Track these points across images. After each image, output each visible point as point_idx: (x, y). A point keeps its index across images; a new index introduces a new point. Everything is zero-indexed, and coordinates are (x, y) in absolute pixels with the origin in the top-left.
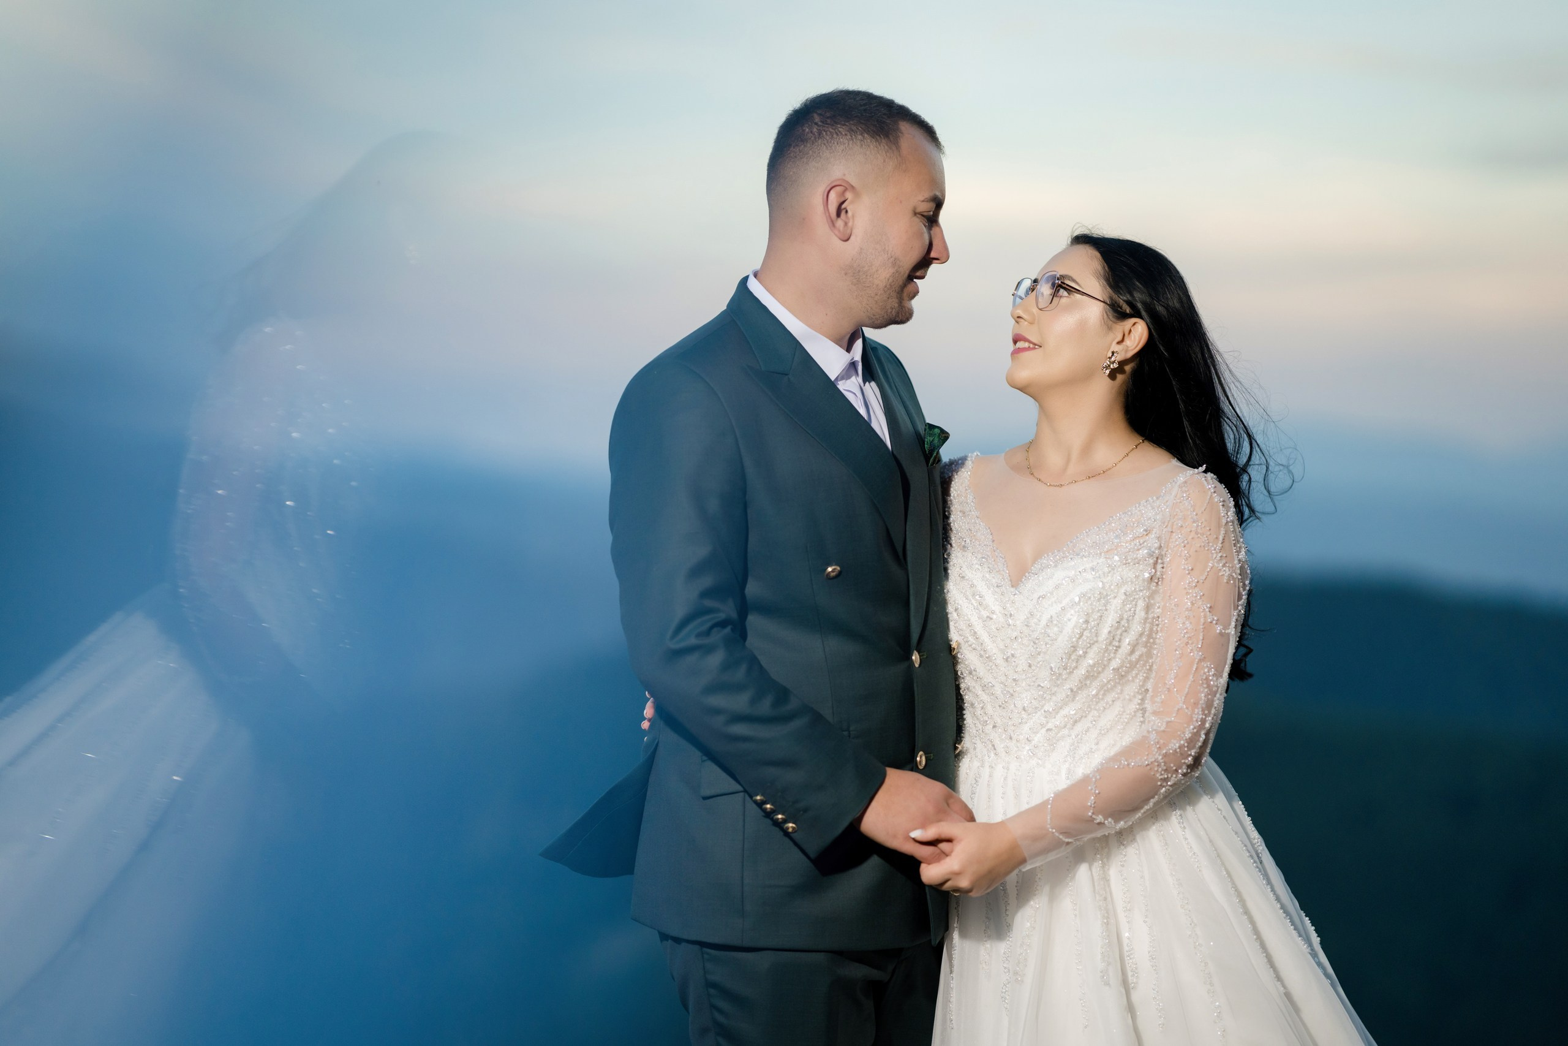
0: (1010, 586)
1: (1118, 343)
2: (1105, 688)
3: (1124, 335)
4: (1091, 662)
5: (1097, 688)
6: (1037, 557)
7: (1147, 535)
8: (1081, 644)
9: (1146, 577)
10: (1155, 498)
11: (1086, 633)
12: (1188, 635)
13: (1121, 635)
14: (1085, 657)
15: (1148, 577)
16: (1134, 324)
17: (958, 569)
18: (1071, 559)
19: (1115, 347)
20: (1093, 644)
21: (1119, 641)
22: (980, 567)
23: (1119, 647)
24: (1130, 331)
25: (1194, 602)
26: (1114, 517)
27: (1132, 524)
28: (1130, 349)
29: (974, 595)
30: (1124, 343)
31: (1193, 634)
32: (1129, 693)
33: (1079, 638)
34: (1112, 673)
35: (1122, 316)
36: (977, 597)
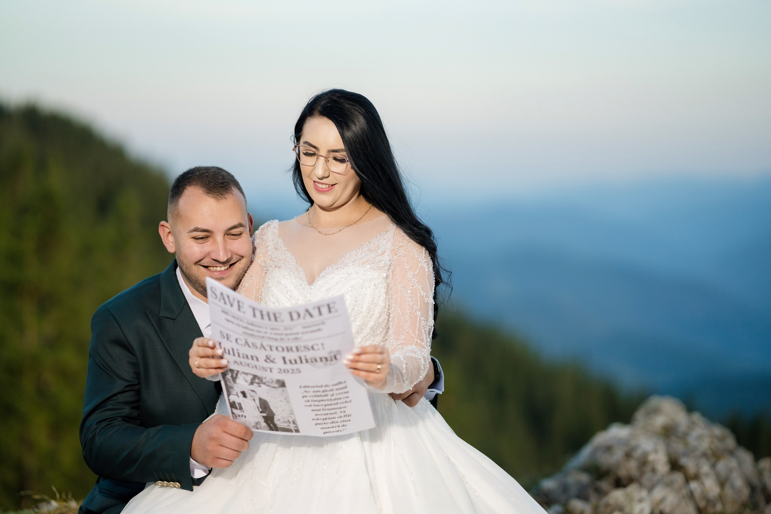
0: (308, 285)
2: (366, 338)
4: (359, 323)
5: (361, 338)
6: (323, 269)
7: (383, 254)
8: (353, 314)
9: (384, 276)
10: (384, 233)
11: (356, 308)
12: (413, 303)
13: (374, 308)
14: (355, 321)
15: (386, 276)
17: (277, 279)
18: (343, 268)
20: (360, 313)
21: (373, 312)
22: (289, 277)
23: (373, 314)
25: (413, 285)
26: (364, 245)
27: (374, 249)
29: (287, 292)
31: (415, 302)
32: (378, 341)
33: (352, 311)
34: (369, 330)
36: (289, 293)
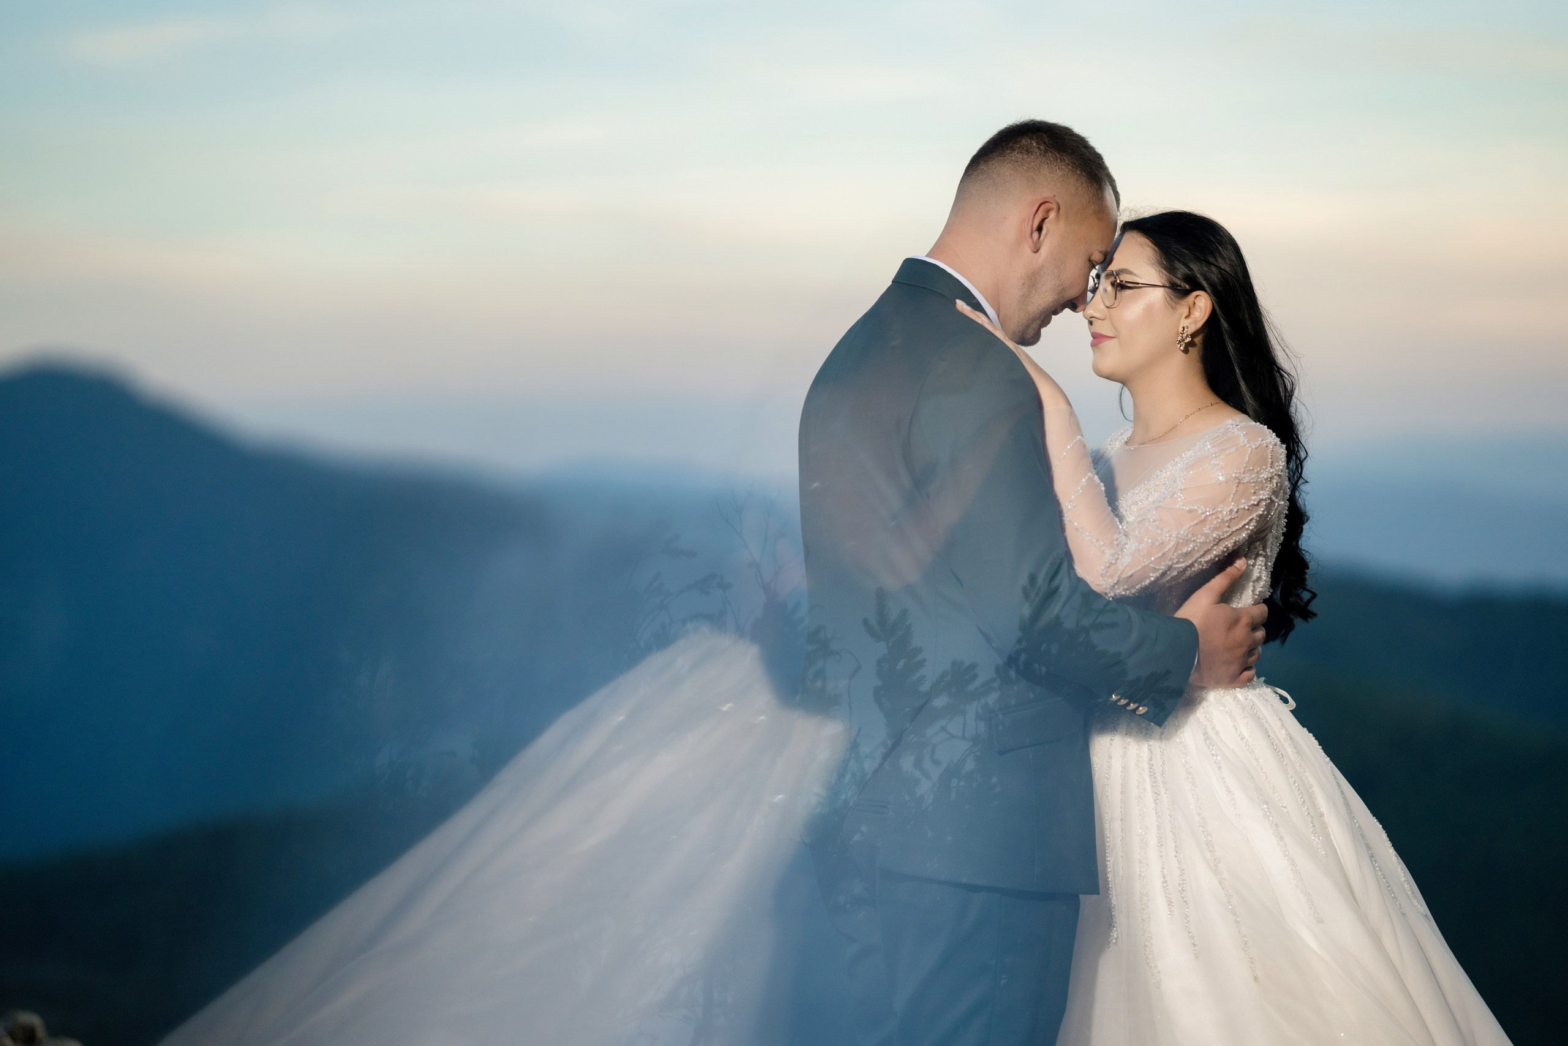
1: (1187, 317)
3: (1190, 308)
16: (1197, 296)
19: (1185, 323)
24: (1194, 303)
28: (1198, 319)
30: (1192, 316)
35: (1185, 293)
